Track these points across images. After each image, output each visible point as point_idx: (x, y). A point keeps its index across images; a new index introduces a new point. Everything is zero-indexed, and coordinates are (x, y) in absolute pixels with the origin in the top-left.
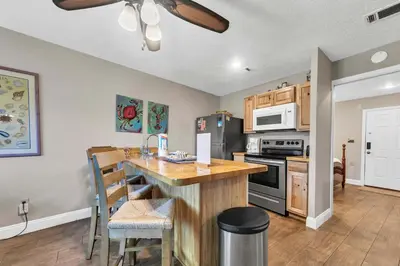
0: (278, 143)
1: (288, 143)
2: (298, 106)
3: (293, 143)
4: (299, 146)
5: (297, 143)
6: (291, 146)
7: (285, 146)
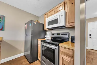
0: (58, 34)
1: (62, 34)
2: (66, 13)
3: (64, 34)
4: (67, 36)
5: (66, 34)
6: (63, 36)
7: (61, 36)
